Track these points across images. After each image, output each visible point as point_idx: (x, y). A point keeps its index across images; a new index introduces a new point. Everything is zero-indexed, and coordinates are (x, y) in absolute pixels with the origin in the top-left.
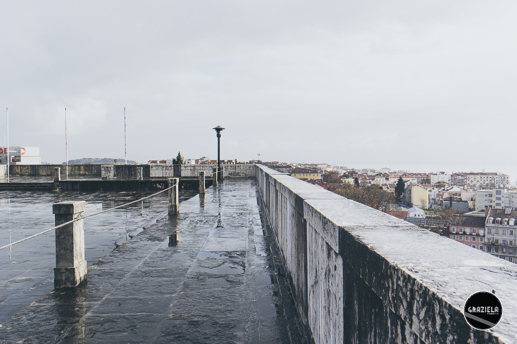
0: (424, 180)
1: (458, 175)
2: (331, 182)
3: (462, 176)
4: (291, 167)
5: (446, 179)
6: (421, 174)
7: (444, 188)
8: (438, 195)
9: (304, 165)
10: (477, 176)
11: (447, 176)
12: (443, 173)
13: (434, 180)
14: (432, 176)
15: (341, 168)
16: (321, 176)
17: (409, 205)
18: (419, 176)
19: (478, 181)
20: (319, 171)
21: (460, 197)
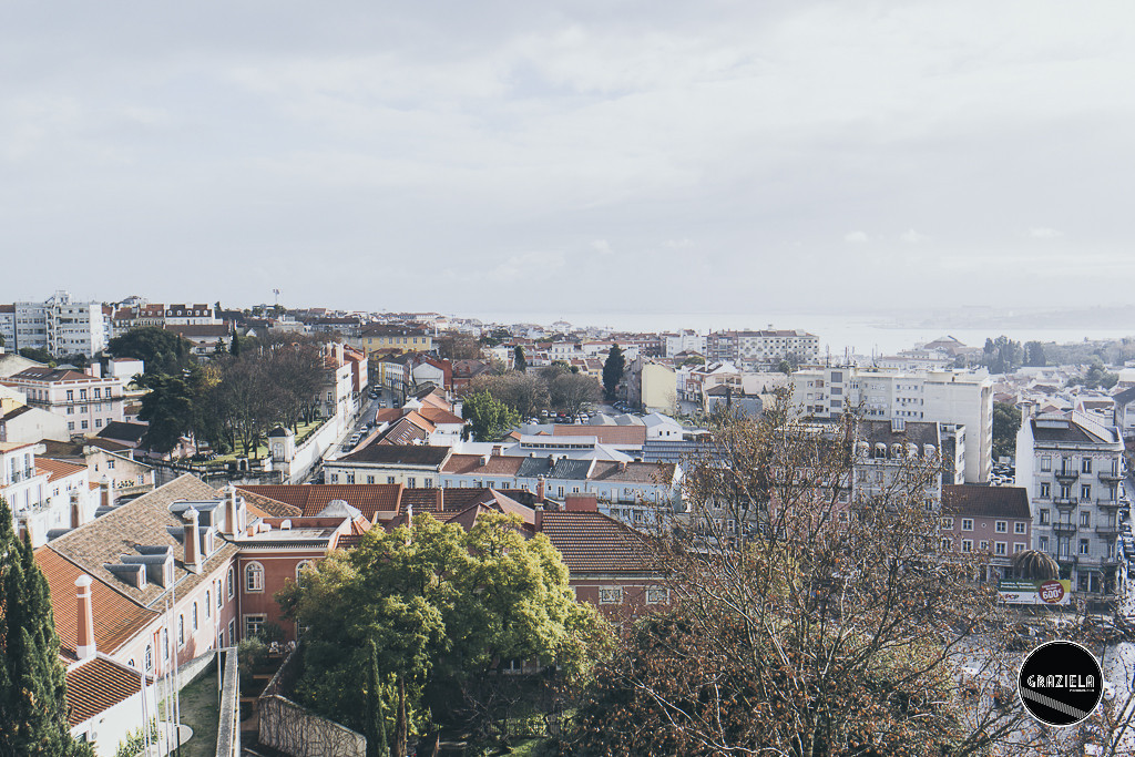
0: (651, 348)
1: (721, 336)
2: (458, 357)
3: (729, 339)
4: (356, 321)
5: (697, 345)
6: (644, 336)
7: (701, 367)
8: (690, 382)
9: (385, 316)
10: (759, 338)
11: (700, 338)
12: (691, 332)
13: (674, 347)
14: (668, 338)
15: (468, 321)
16: (433, 342)
17: (638, 408)
18: (642, 340)
19: (760, 350)
20: (426, 332)
21: (738, 386)
